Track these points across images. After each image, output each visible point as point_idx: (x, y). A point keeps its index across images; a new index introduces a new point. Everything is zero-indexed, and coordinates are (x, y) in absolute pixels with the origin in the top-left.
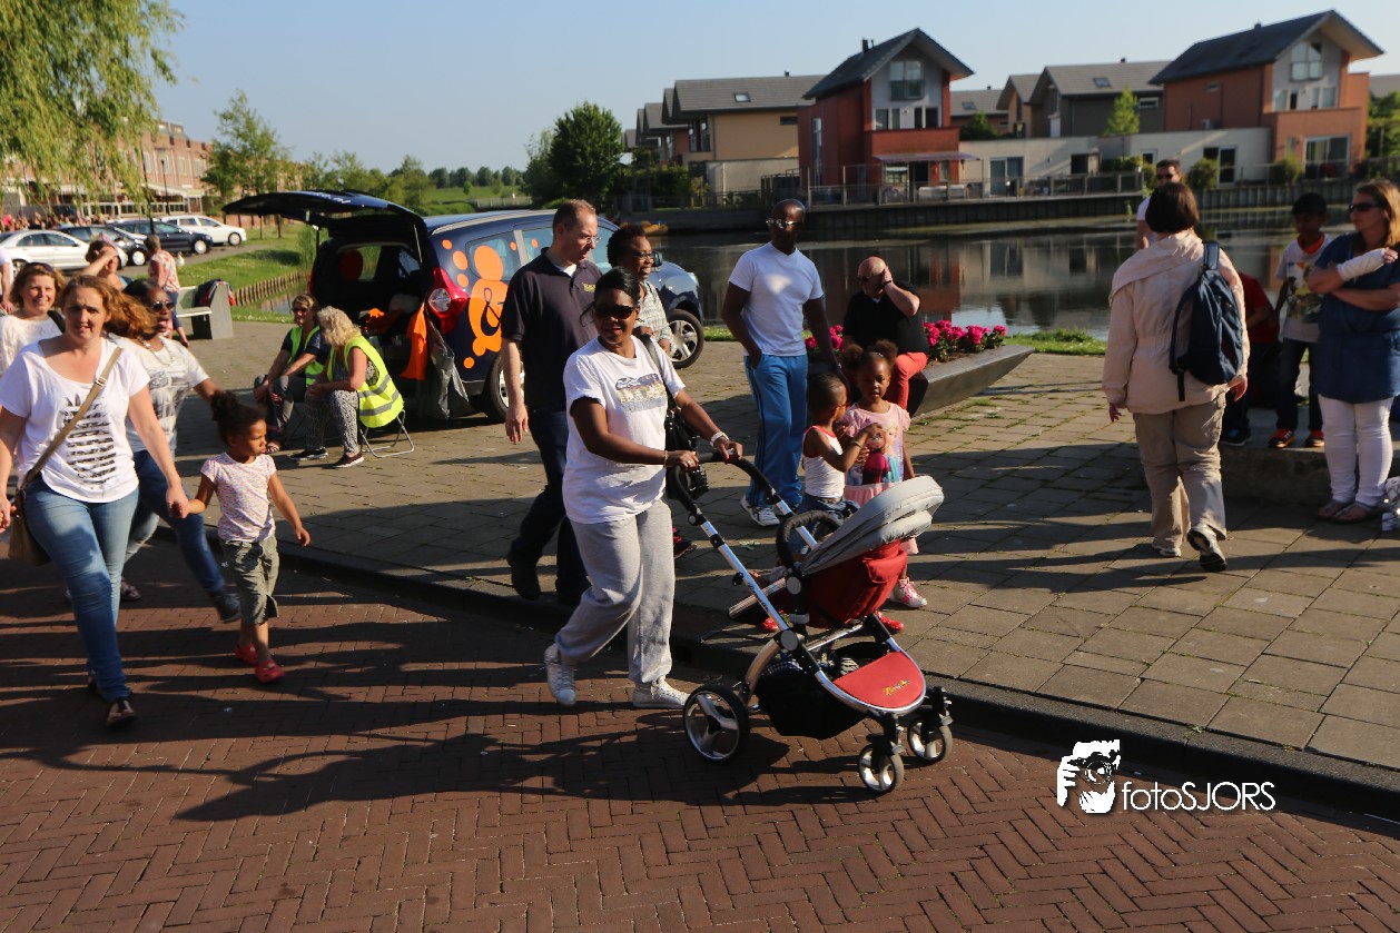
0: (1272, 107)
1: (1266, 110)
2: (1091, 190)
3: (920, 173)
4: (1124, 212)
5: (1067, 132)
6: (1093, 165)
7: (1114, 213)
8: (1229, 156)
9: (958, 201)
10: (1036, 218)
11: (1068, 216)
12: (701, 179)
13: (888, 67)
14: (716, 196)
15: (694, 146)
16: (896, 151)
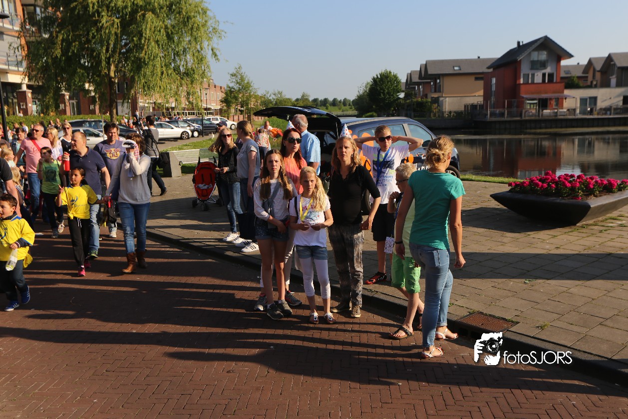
3: (544, 103)
5: (620, 84)
9: (562, 117)
11: (619, 126)
12: (436, 105)
13: (530, 53)
14: (443, 113)
15: (433, 90)
16: (533, 93)
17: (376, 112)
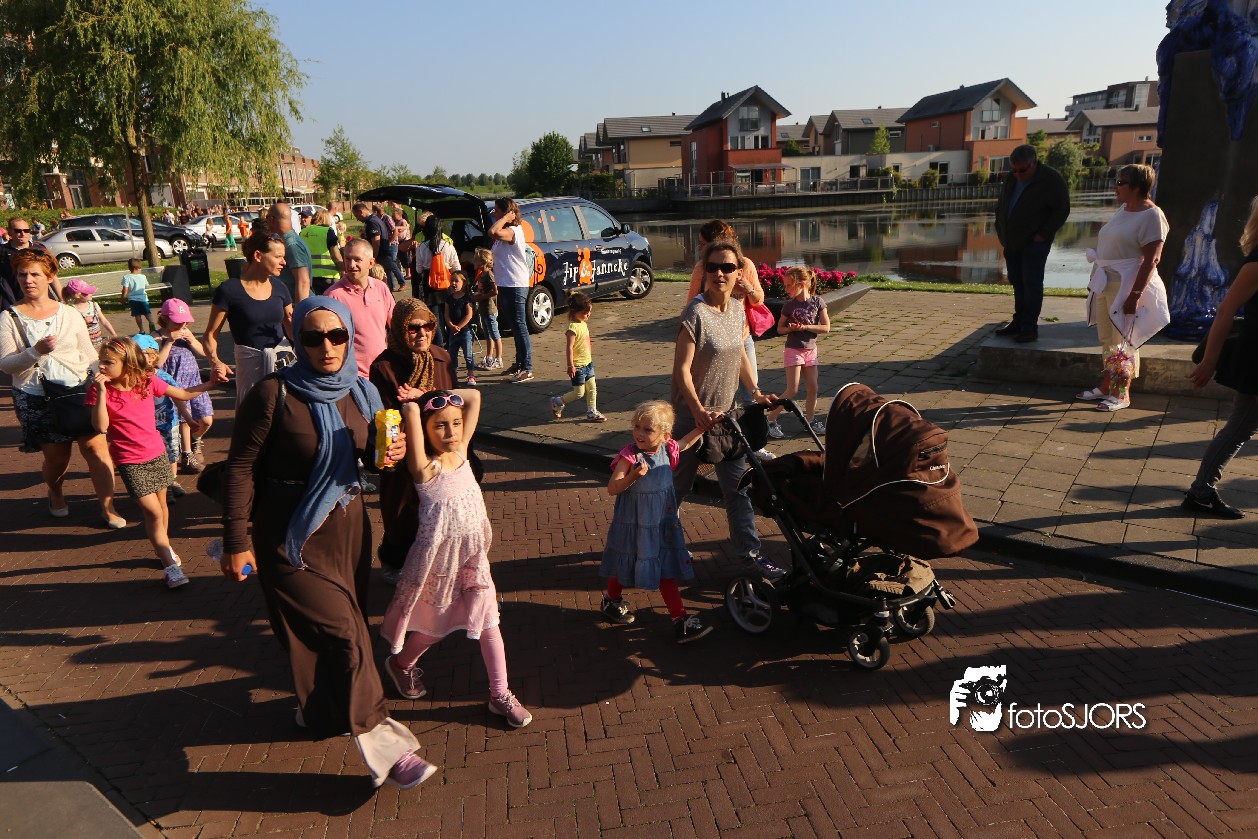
0: (970, 138)
1: (966, 140)
2: (862, 188)
3: (758, 176)
4: (882, 202)
5: (845, 152)
6: (863, 172)
7: (876, 203)
8: (944, 167)
9: (781, 194)
10: (828, 205)
11: (847, 204)
12: (622, 180)
13: (738, 110)
14: (631, 191)
15: (616, 160)
16: (743, 163)
17: (540, 192)
